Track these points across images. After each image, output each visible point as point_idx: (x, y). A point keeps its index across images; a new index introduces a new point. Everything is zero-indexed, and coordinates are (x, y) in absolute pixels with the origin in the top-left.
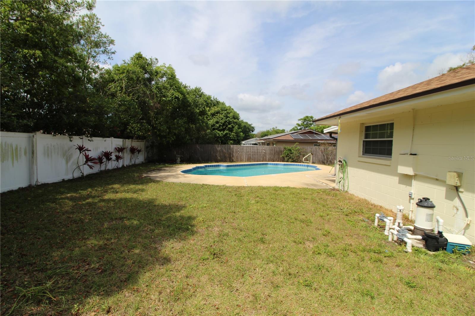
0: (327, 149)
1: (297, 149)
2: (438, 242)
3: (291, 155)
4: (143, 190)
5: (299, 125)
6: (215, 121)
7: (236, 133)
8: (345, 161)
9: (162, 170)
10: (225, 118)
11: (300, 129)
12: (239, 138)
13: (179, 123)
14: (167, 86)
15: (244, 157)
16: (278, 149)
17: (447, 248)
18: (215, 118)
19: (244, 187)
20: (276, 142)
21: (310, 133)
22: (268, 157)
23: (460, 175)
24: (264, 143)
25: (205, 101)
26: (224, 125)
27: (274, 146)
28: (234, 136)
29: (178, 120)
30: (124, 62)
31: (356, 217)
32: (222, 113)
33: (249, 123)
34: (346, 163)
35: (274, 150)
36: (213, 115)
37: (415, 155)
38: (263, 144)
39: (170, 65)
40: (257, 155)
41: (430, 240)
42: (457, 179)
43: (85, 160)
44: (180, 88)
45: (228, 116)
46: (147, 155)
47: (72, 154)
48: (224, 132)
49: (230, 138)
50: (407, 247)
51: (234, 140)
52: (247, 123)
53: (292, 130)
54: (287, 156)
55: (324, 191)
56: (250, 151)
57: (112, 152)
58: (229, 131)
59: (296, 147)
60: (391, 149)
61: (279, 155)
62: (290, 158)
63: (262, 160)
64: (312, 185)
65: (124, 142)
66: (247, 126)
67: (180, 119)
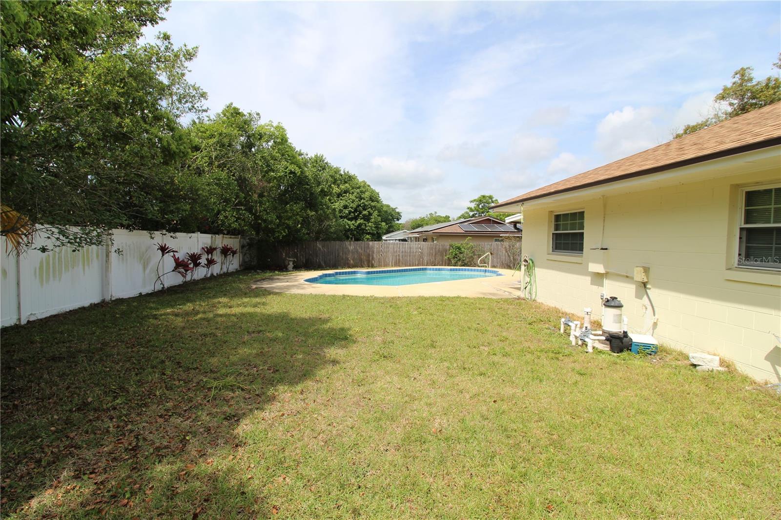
0: (513, 246)
1: (469, 246)
2: (622, 343)
3: (461, 256)
4: (264, 304)
5: (471, 210)
6: (342, 204)
7: (375, 223)
8: (531, 260)
9: (276, 279)
10: (357, 200)
11: (473, 216)
12: (380, 231)
13: (294, 210)
14: (277, 155)
15: (390, 258)
16: (441, 247)
17: (632, 348)
18: (341, 200)
19: (399, 297)
20: (437, 236)
21: (488, 221)
22: (425, 258)
23: (646, 270)
24: (419, 239)
25: (332, 176)
26: (356, 210)
27: (435, 242)
28: (371, 227)
29: (292, 205)
30: (208, 119)
31: (540, 326)
32: (353, 193)
33: (393, 206)
34: (533, 262)
35: (435, 248)
36: (339, 195)
37: (606, 249)
38: (417, 239)
39: (279, 123)
40: (410, 256)
41: (614, 340)
42: (644, 274)
43: (174, 264)
44: (294, 157)
45: (362, 196)
46: (243, 259)
47: (150, 257)
48: (356, 222)
49: (367, 230)
50: (588, 347)
51: (372, 234)
52: (388, 206)
53: (460, 217)
54: (454, 258)
55: (506, 301)
56: (398, 250)
57: (200, 254)
58: (365, 221)
59: (468, 244)
60: (583, 243)
61: (443, 257)
62: (459, 260)
63: (417, 263)
64: (490, 294)
65: (213, 238)
66: (389, 211)
67: (295, 203)
